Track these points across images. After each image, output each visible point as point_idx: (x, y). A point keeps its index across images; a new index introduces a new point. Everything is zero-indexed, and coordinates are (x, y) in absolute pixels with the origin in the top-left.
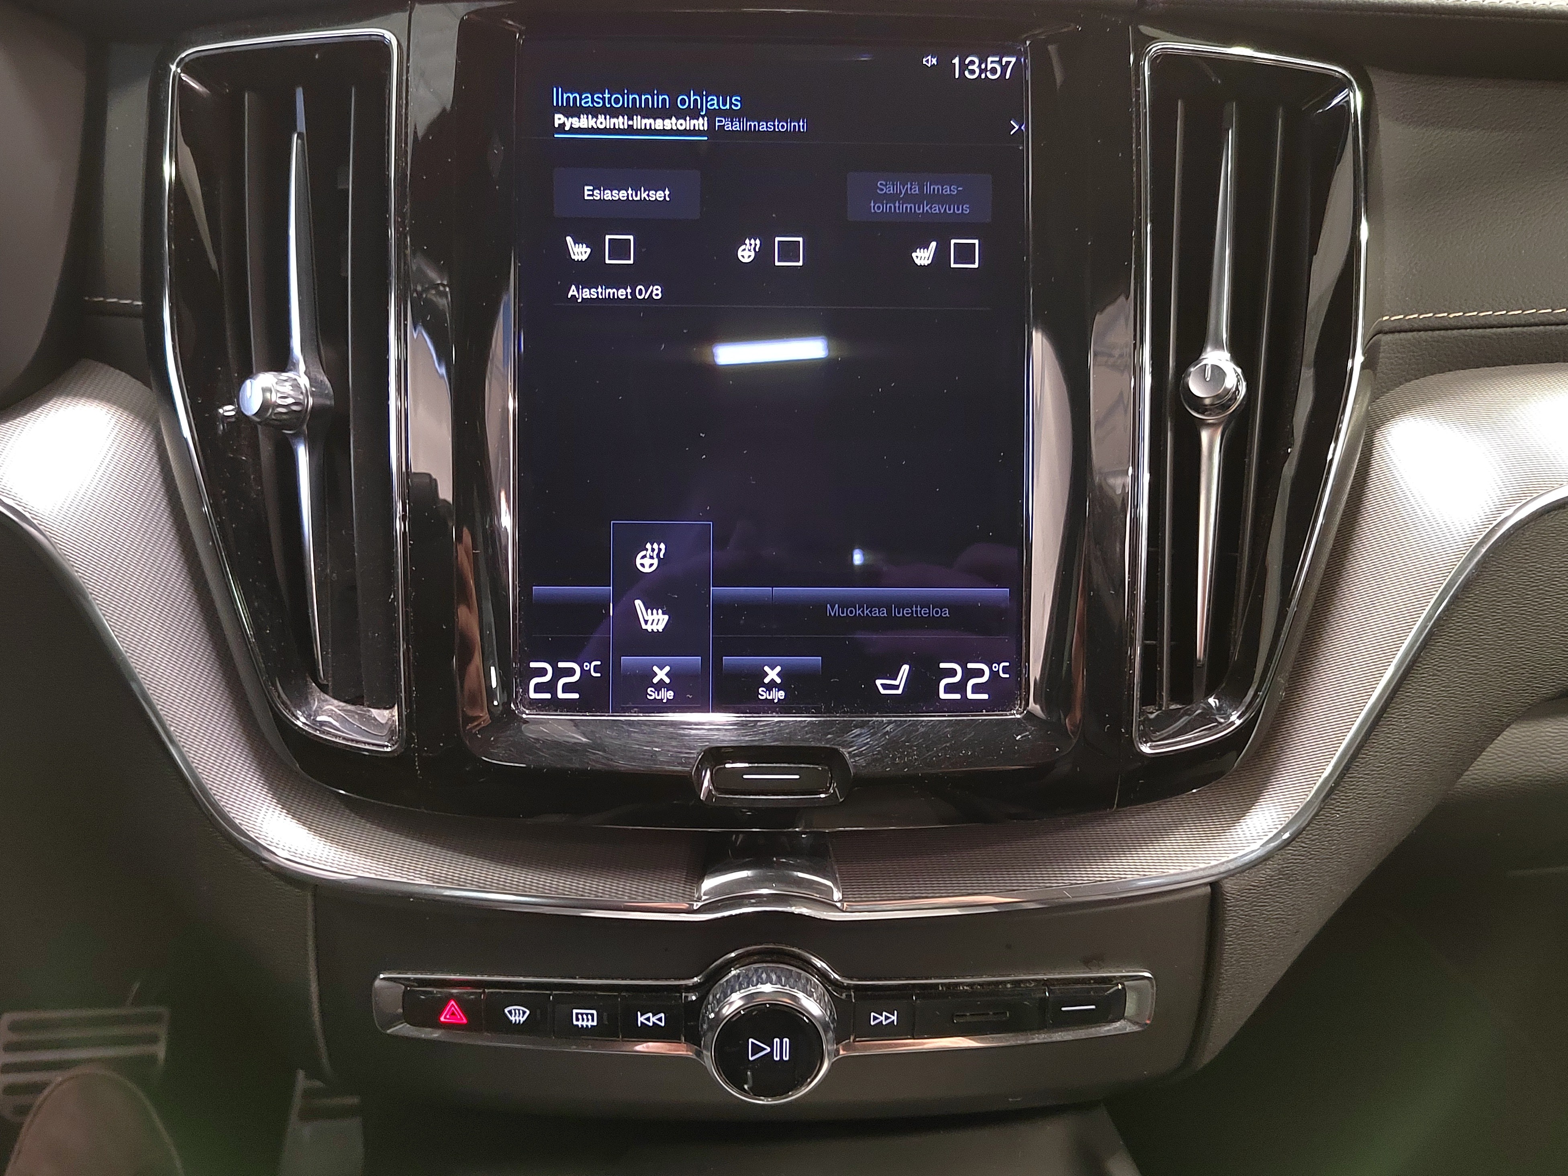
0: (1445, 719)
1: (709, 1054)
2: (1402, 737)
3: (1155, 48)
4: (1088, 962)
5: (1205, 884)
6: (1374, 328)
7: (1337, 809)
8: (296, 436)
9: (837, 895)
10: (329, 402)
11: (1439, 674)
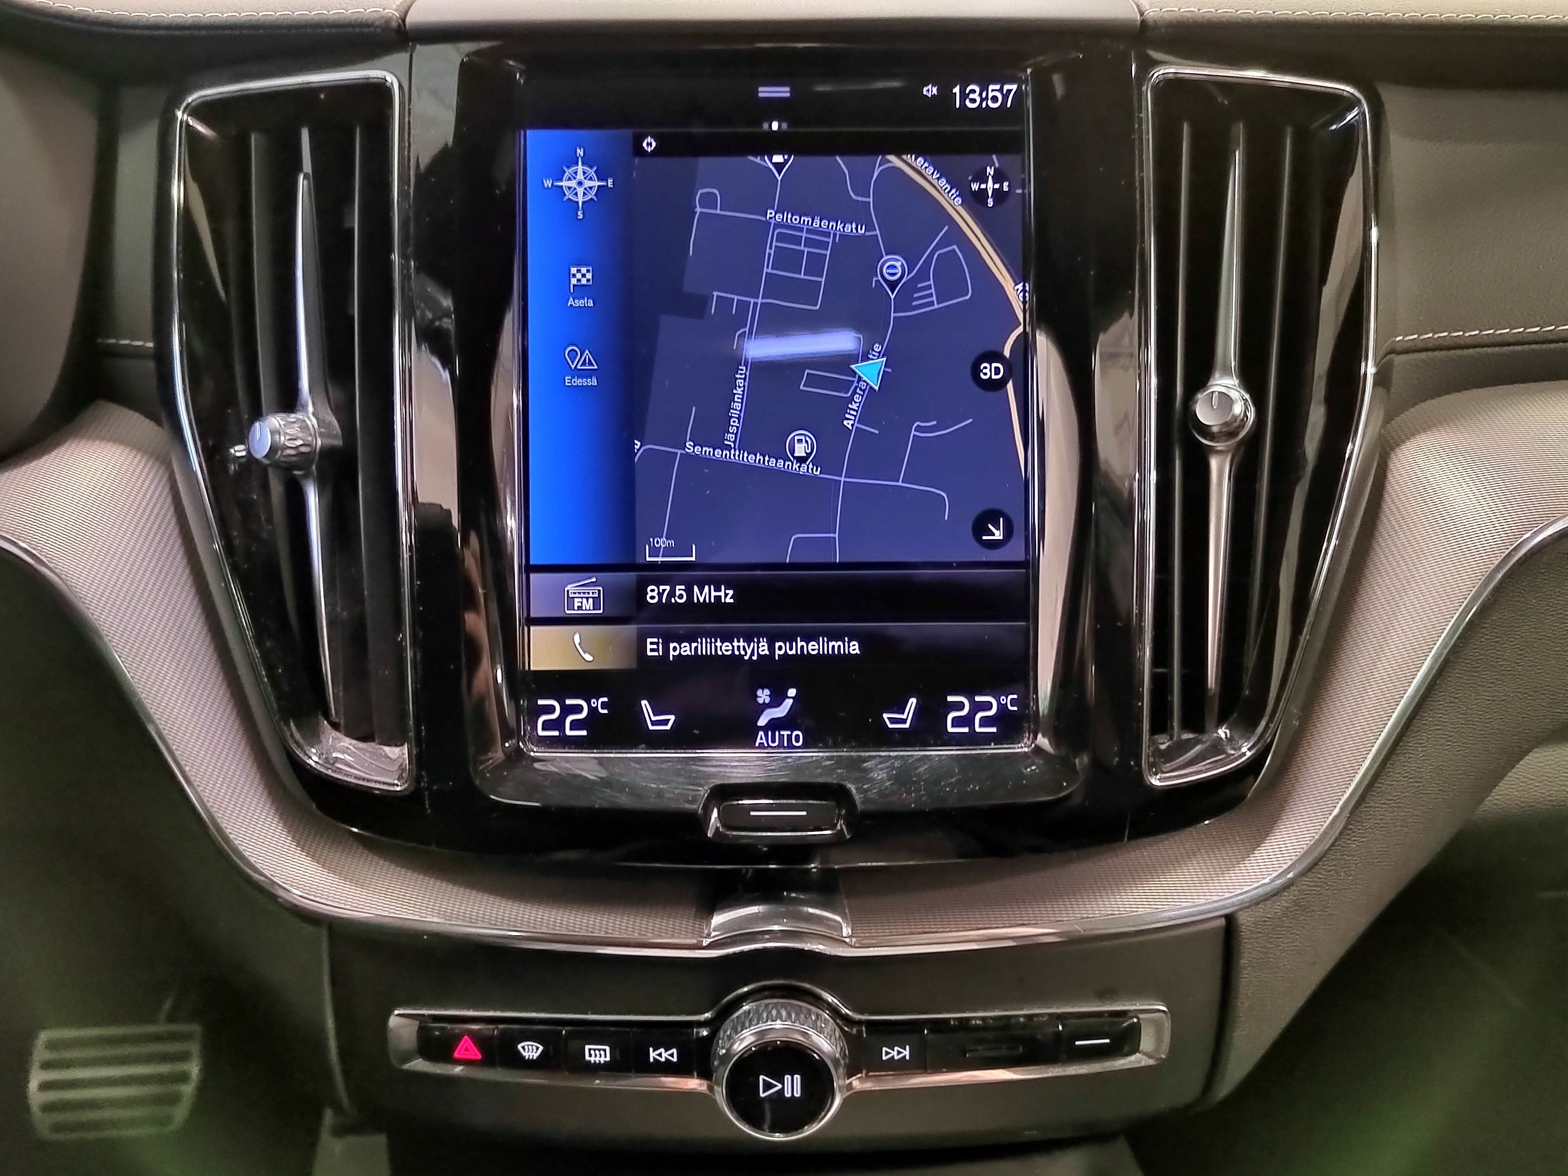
0: (1464, 747)
1: (720, 1090)
2: (1418, 766)
3: (1158, 73)
4: (1103, 995)
5: (1220, 917)
6: (1387, 348)
7: (1353, 839)
8: (306, 476)
9: (846, 931)
10: (338, 442)
11: (1457, 701)
